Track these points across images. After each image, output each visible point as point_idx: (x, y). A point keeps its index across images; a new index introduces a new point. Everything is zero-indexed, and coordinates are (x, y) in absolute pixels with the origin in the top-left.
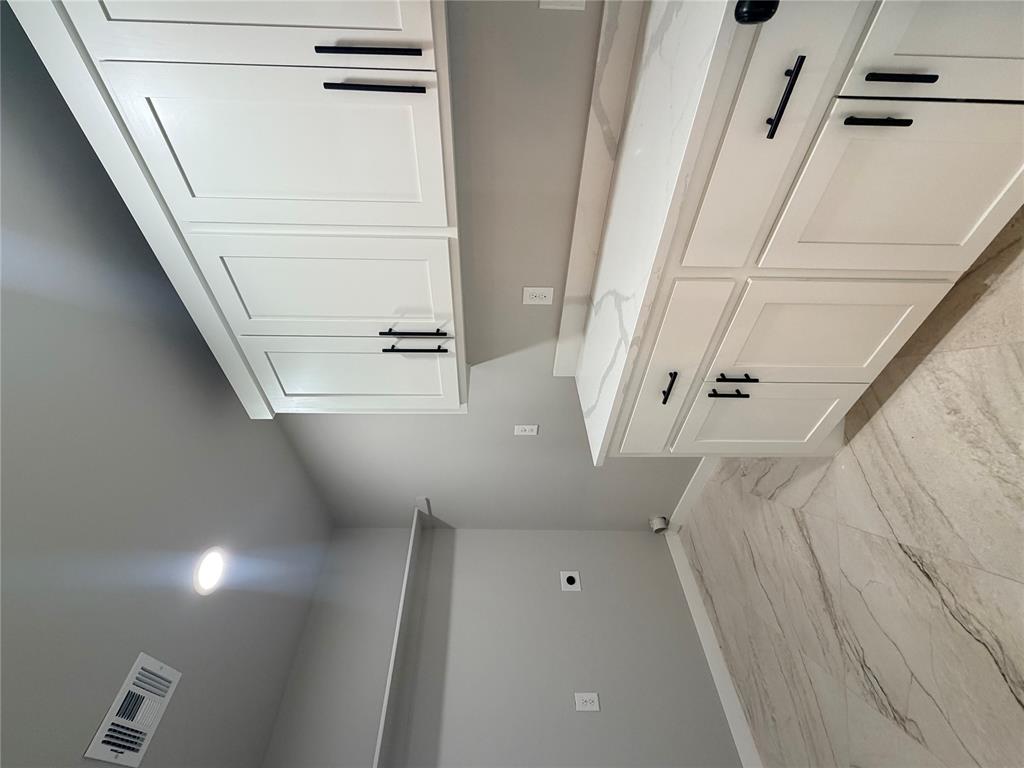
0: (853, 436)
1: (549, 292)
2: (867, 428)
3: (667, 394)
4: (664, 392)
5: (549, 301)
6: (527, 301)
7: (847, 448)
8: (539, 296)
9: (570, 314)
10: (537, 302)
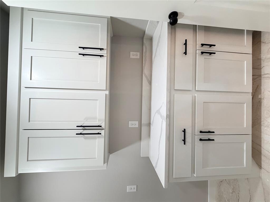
0: (261, 164)
1: (137, 123)
2: (263, 158)
3: (184, 140)
4: (183, 140)
5: (137, 126)
6: (130, 126)
7: (262, 170)
8: (133, 124)
9: (144, 129)
10: (133, 126)
